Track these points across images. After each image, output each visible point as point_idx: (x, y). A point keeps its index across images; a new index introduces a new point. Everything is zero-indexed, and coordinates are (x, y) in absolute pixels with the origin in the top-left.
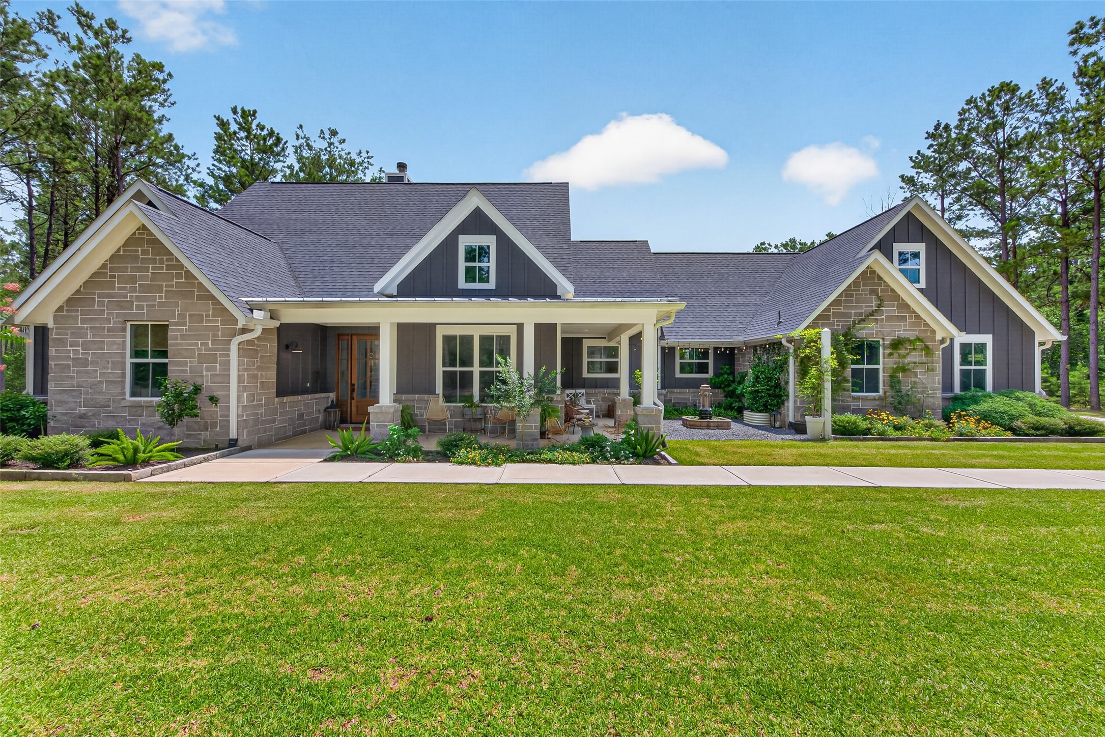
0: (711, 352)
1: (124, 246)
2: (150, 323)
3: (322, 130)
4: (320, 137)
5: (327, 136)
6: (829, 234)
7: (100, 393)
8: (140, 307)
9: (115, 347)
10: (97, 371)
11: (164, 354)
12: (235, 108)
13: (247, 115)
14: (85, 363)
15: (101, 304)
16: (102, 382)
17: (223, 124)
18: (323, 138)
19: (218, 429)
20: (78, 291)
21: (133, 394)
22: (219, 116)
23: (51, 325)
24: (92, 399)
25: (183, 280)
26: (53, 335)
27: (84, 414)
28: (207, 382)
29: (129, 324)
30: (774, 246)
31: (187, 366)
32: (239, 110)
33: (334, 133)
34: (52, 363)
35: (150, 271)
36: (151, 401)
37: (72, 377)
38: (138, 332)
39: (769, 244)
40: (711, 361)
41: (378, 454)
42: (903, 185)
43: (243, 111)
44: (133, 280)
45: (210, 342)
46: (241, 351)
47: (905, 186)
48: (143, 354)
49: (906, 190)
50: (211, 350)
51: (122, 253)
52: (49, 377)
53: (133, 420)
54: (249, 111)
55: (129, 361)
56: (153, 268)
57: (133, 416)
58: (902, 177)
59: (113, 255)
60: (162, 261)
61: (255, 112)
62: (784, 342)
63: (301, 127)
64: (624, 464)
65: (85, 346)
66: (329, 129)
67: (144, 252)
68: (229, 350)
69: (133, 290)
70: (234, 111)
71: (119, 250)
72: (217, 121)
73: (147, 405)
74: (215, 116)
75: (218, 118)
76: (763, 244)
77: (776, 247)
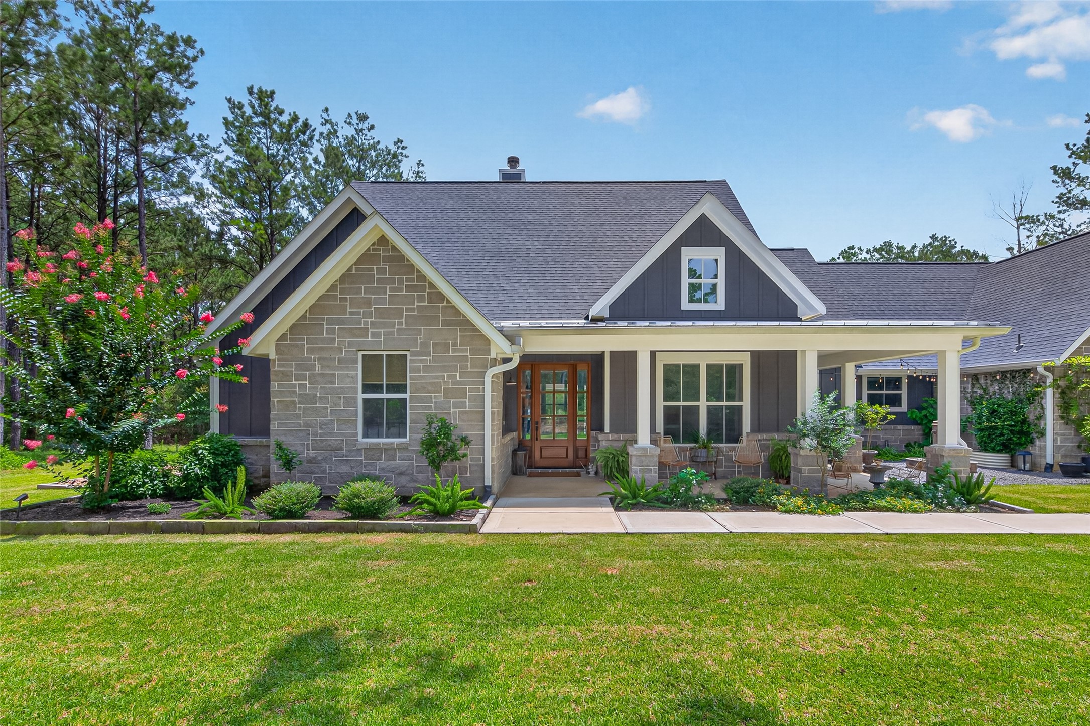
0: (905, 381)
1: (355, 264)
2: (384, 353)
3: (349, 114)
4: (345, 122)
5: (355, 121)
6: (934, 236)
7: (331, 434)
8: (374, 335)
9: (348, 380)
10: (327, 408)
11: (402, 388)
12: (252, 87)
13: (264, 97)
14: (313, 399)
15: (331, 331)
16: (332, 421)
17: (235, 107)
18: (350, 124)
19: (469, 475)
20: (304, 317)
21: (365, 435)
22: (230, 99)
23: (273, 356)
24: (322, 441)
25: (426, 304)
26: (275, 368)
27: (314, 458)
28: (455, 419)
29: (360, 354)
30: (865, 250)
31: (432, 403)
32: (255, 90)
33: (363, 118)
34: (274, 400)
35: (388, 293)
36: (392, 443)
37: (298, 417)
38: (372, 363)
39: (860, 249)
40: (904, 393)
41: (665, 502)
42: (1056, 177)
43: (260, 91)
44: (368, 303)
45: (458, 374)
46: (494, 384)
47: (1059, 180)
48: (377, 388)
49: (1060, 184)
50: (460, 383)
51: (354, 272)
52: (271, 416)
53: (370, 464)
54: (266, 91)
55: (361, 396)
56: (391, 289)
57: (370, 460)
58: (1054, 168)
59: (343, 275)
60: (400, 282)
61: (273, 93)
62: (1040, 370)
63: (327, 110)
64: (964, 512)
65: (313, 380)
66: (356, 113)
67: (379, 271)
68: (483, 383)
69: (368, 315)
70: (250, 91)
71: (350, 269)
72: (228, 104)
73: (386, 447)
74: (226, 98)
75: (229, 100)
76: (852, 248)
77: (868, 252)
